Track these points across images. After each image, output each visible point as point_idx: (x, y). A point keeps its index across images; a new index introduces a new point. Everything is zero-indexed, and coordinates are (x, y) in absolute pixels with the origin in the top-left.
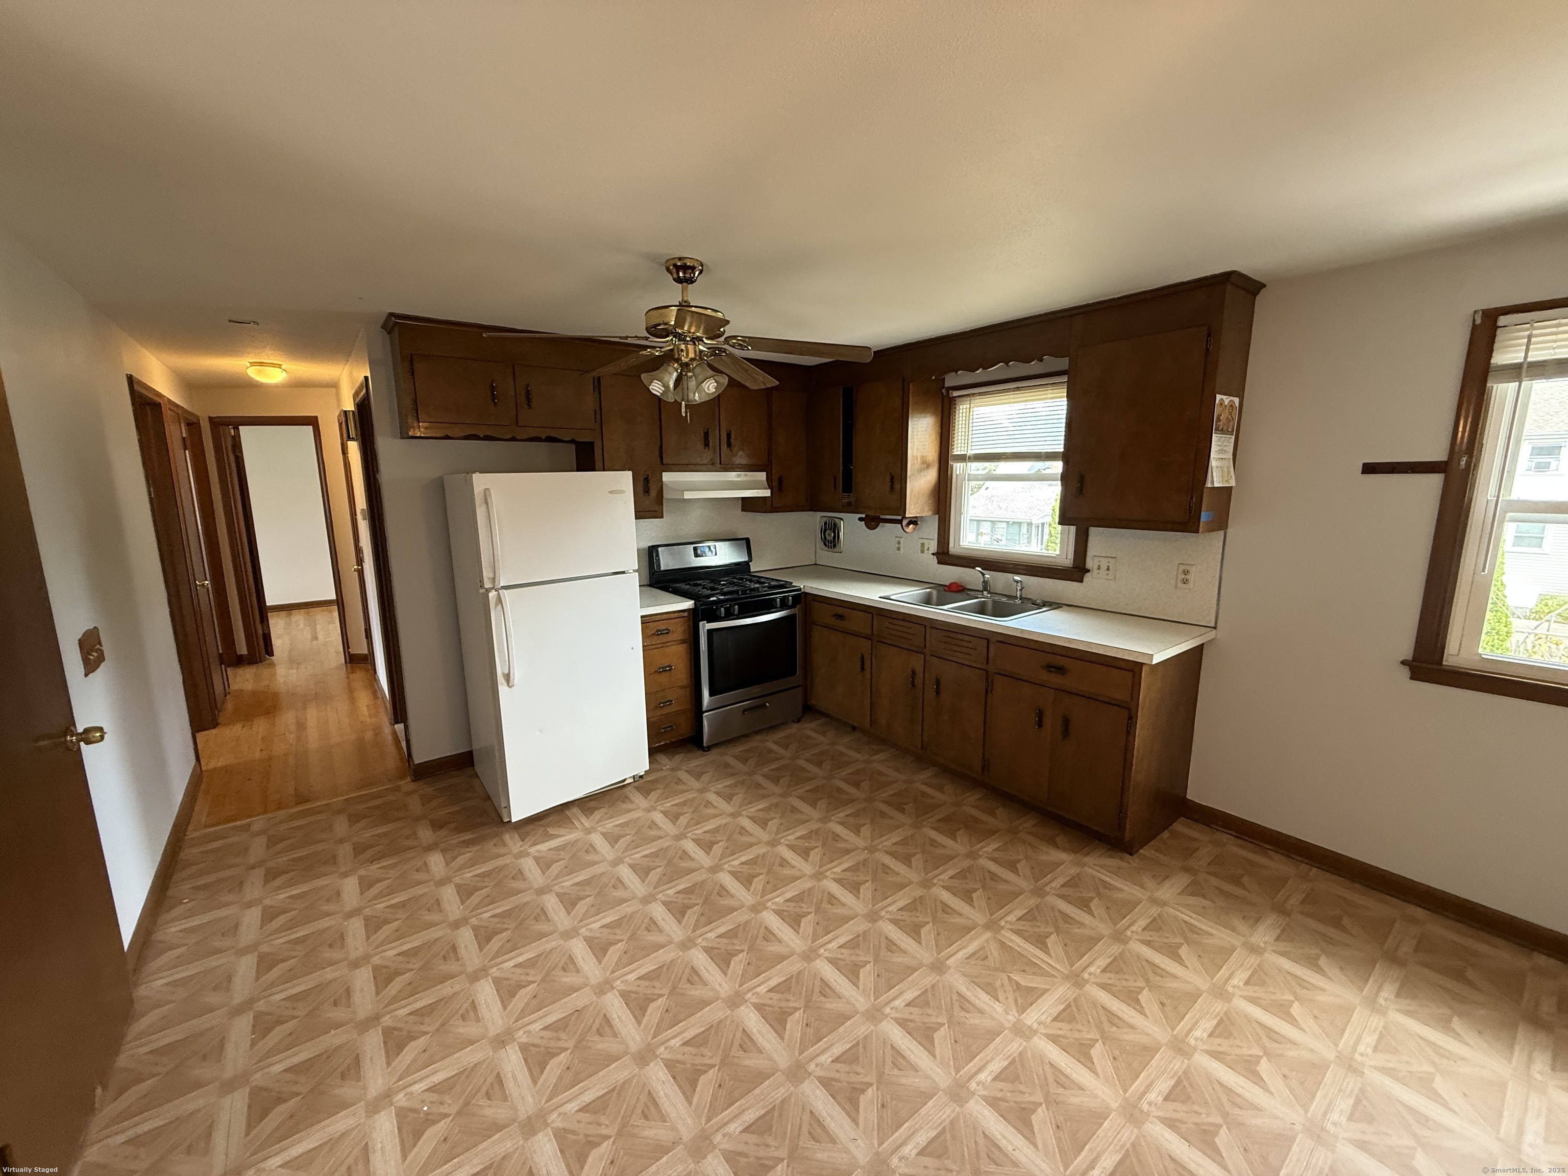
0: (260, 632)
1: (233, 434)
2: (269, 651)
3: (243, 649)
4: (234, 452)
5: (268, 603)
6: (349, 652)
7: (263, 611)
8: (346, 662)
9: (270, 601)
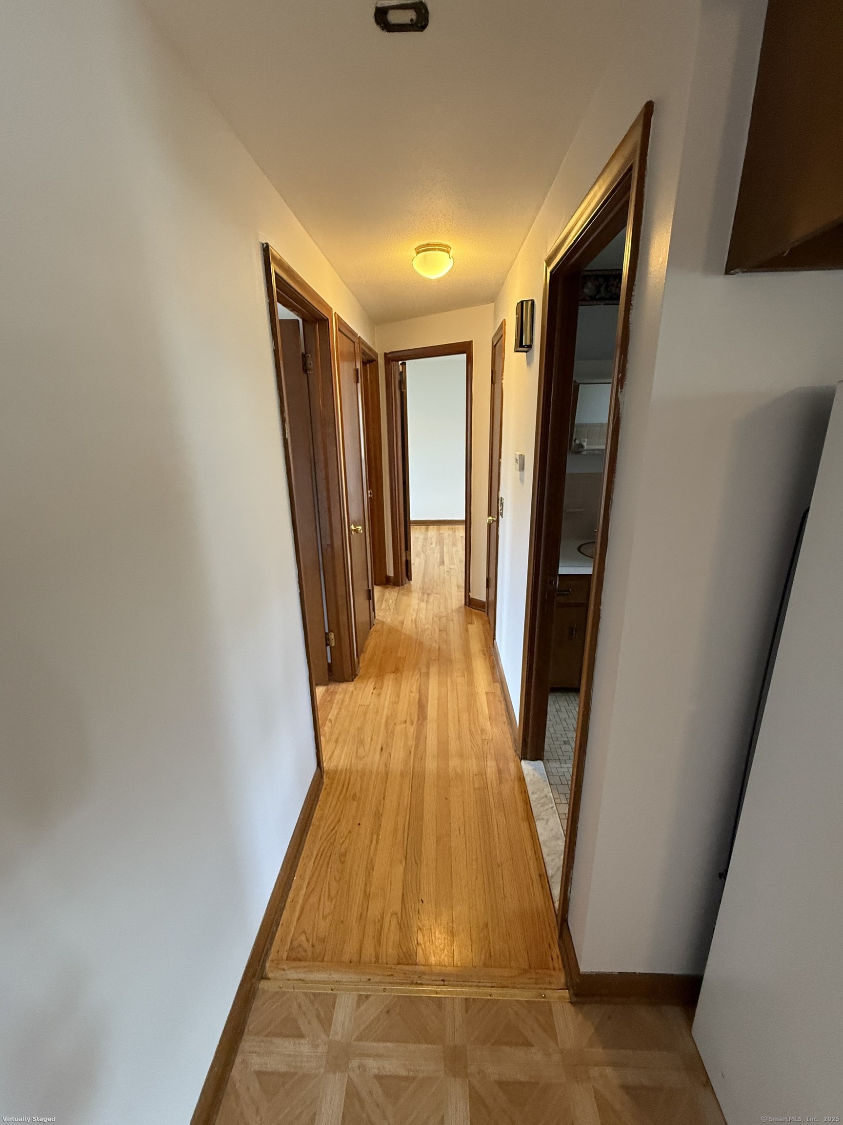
0: (404, 559)
1: (401, 370)
2: (409, 577)
3: (391, 572)
4: (400, 388)
5: (412, 519)
6: (469, 596)
7: (407, 523)
8: (465, 604)
9: (413, 517)
